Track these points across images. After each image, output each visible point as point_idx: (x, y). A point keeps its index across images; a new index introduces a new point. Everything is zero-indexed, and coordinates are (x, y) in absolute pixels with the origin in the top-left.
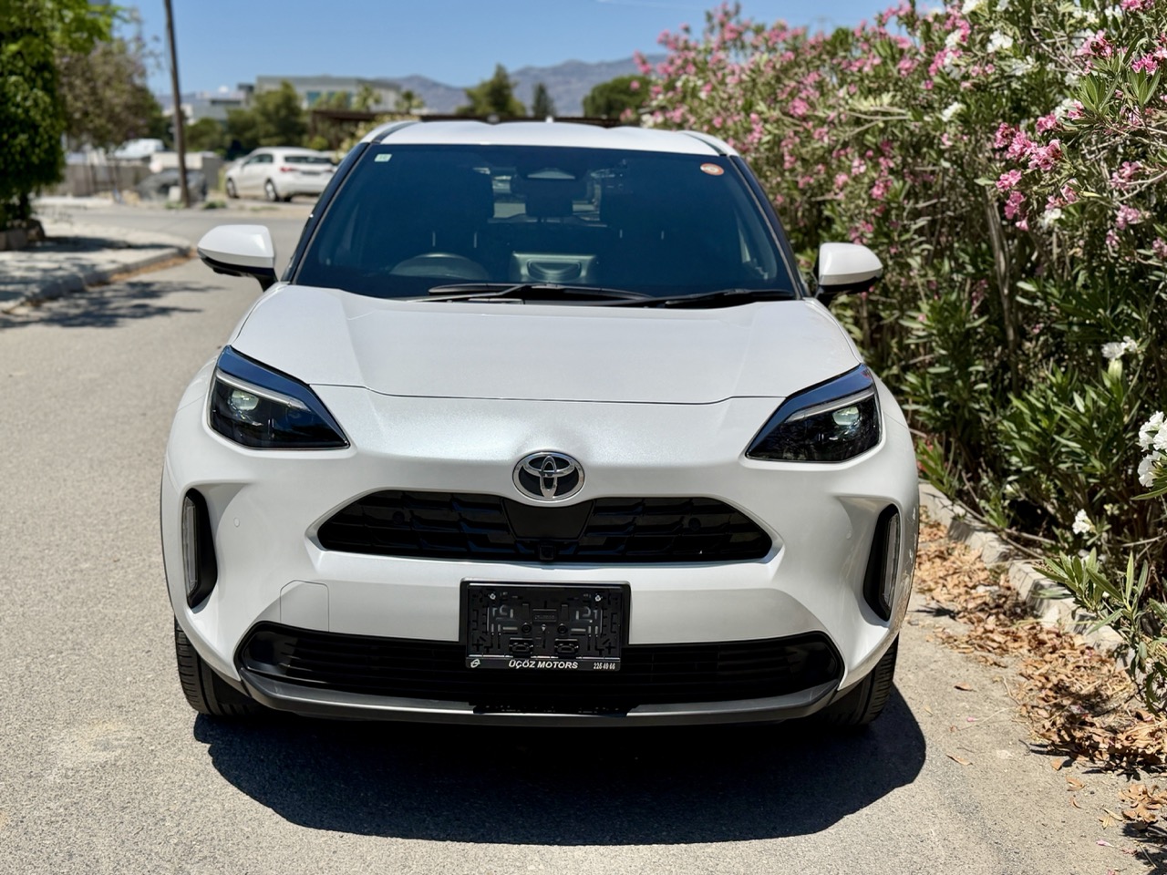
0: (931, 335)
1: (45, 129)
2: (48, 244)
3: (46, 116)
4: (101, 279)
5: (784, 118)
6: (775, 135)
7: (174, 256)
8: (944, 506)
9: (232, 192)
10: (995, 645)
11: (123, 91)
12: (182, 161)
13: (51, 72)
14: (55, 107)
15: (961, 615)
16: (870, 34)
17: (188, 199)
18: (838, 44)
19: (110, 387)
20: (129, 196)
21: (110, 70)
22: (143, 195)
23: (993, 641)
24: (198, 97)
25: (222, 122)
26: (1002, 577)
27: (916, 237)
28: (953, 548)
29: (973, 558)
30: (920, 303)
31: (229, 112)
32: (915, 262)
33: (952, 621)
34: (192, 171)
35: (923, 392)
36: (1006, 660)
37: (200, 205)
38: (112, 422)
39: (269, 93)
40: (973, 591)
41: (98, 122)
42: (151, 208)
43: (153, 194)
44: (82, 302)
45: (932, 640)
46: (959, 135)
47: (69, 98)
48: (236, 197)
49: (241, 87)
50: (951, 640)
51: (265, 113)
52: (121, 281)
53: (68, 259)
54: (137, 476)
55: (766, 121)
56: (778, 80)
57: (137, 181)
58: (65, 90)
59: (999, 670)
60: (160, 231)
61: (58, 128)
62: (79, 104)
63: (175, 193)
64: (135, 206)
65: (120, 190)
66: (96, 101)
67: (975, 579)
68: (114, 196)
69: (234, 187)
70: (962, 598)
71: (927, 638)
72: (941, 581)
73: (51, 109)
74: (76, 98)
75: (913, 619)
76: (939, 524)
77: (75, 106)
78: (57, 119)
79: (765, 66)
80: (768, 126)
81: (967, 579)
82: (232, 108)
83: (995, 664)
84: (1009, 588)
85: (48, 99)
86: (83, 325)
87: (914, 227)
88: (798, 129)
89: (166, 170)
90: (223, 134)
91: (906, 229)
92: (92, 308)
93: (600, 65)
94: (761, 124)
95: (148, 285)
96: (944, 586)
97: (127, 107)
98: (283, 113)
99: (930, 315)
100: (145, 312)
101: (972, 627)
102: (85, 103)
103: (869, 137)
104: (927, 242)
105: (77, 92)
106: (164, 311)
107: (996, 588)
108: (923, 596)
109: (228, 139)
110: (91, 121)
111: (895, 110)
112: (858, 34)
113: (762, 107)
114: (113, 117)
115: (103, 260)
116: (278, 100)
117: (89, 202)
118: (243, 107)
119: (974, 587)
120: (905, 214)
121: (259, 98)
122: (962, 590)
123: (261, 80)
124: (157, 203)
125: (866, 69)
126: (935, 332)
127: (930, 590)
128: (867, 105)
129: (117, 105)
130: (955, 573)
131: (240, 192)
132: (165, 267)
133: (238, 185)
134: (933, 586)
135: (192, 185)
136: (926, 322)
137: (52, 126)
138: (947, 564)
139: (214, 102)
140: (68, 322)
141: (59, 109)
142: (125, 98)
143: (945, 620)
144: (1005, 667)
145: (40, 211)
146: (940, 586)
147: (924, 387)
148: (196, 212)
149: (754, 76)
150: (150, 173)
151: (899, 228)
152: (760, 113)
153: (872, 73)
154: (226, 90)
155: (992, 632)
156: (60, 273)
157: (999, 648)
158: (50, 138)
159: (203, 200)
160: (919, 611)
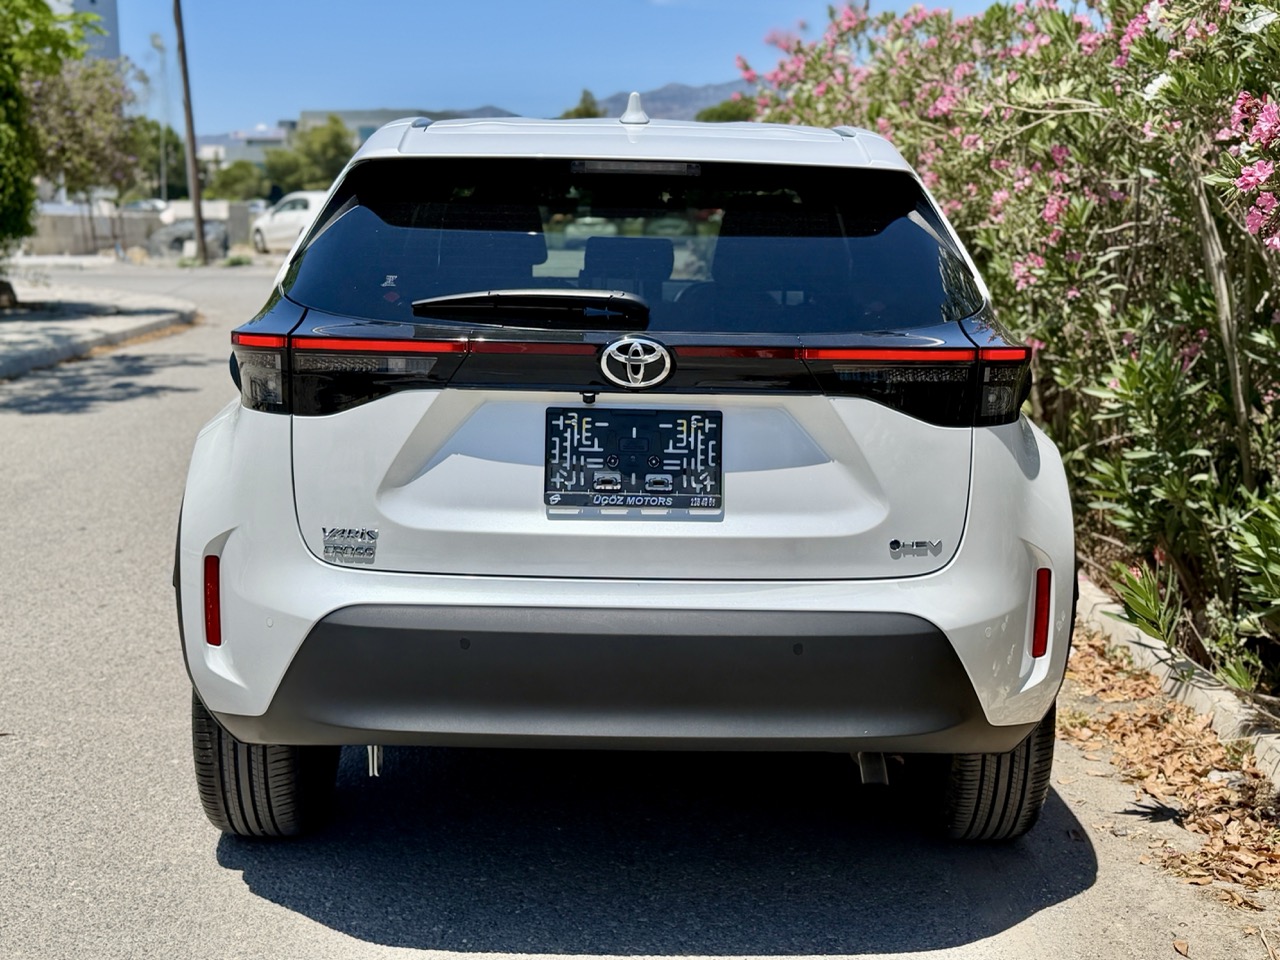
0: (1127, 407)
1: (10, 169)
2: (23, 311)
3: (11, 154)
4: (78, 353)
5: (923, 123)
6: (910, 145)
7: (173, 322)
8: (1161, 660)
9: (260, 246)
10: (1243, 870)
11: (108, 123)
12: (198, 210)
13: (17, 100)
14: (22, 143)
15: (1191, 817)
16: (1036, 11)
17: (205, 255)
18: (994, 25)
19: (48, 492)
20: (136, 253)
21: (92, 96)
22: (151, 251)
23: (1240, 862)
24: (232, 137)
25: (259, 165)
26: (1245, 758)
27: (1104, 273)
28: (1170, 712)
29: (1201, 727)
30: (1110, 364)
31: (267, 153)
32: (1104, 308)
33: (1176, 828)
34: (210, 221)
35: (1117, 484)
36: (1262, 896)
37: (221, 262)
38: (37, 541)
39: (315, 129)
40: (1203, 780)
41: (79, 160)
42: (160, 266)
43: (164, 249)
44: (54, 382)
45: (1147, 862)
46: (1167, 124)
47: (42, 131)
48: (266, 251)
49: (282, 124)
50: (1177, 862)
51: (309, 154)
52: (102, 356)
53: (43, 330)
54: (50, 617)
55: (897, 127)
56: (917, 74)
57: (149, 234)
58: (36, 122)
59: (1251, 913)
60: (168, 294)
61: (26, 169)
62: (54, 139)
63: (191, 248)
64: (142, 264)
65: (125, 247)
66: (74, 134)
67: (1206, 761)
68: (117, 254)
69: (263, 240)
70: (1188, 791)
71: (1141, 858)
72: (1156, 764)
73: (17, 145)
74: (50, 132)
75: (1118, 826)
76: (1148, 674)
77: (49, 142)
78: (25, 158)
79: (898, 55)
80: (900, 134)
81: (1193, 760)
82: (271, 148)
83: (1245, 903)
84: (1256, 776)
85: (13, 133)
86: (47, 410)
87: (1101, 260)
88: (940, 136)
89: (178, 221)
90: (261, 179)
91: (1090, 263)
92: (62, 390)
93: (706, 88)
94: (893, 131)
95: (138, 358)
96: (1161, 771)
97: (114, 142)
98: (331, 153)
99: (1124, 379)
100: (127, 393)
101: (1206, 838)
102: (61, 138)
103: (1035, 142)
104: (1117, 281)
105: (53, 124)
106: (151, 391)
107: (1238, 774)
108: (1131, 788)
109: (267, 185)
110: (69, 160)
111: (1073, 101)
112: (1019, 12)
113: (892, 109)
114: (94, 154)
115: (83, 329)
116: (325, 137)
117: (86, 261)
118: (285, 147)
119: (1205, 773)
120: (1088, 243)
121: (302, 136)
122: (1187, 777)
123: (306, 114)
124: (170, 260)
125: (1031, 52)
126: (1133, 403)
127: (1141, 778)
128: (1037, 96)
129: (101, 139)
130: (1174, 751)
131: (270, 246)
132: (161, 337)
133: (268, 237)
134: (1145, 772)
135: (209, 238)
136: (1120, 390)
137: (19, 166)
138: (1163, 735)
139: (250, 142)
140: (27, 408)
141: (28, 145)
142: (111, 130)
143: (1167, 827)
144: (1262, 910)
145: (10, 271)
146: (1155, 771)
147: (1118, 478)
148: (217, 269)
149: (884, 68)
150: (161, 225)
151: (1081, 262)
152: (891, 117)
153: (1038, 56)
154: (263, 129)
155: (1237, 849)
156: (30, 347)
157: (1249, 874)
158: (17, 180)
159: (225, 256)
160: (1126, 812)
